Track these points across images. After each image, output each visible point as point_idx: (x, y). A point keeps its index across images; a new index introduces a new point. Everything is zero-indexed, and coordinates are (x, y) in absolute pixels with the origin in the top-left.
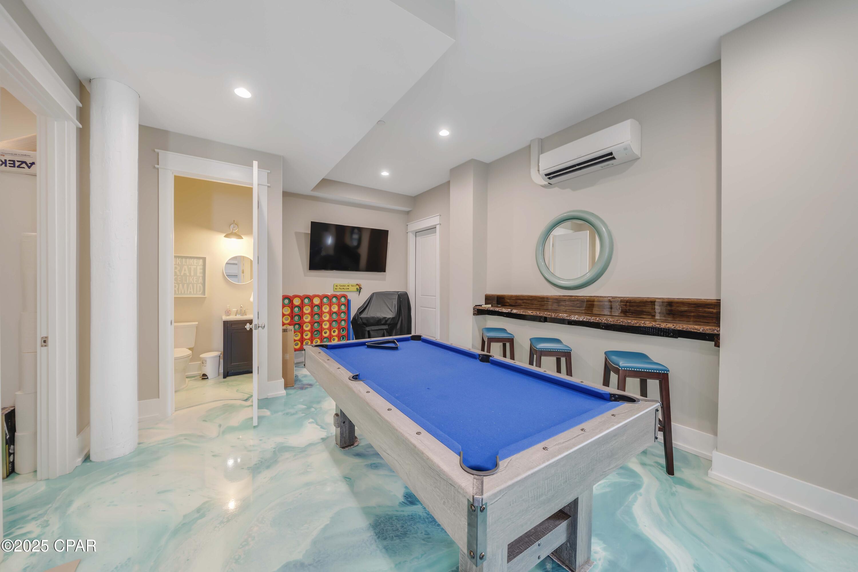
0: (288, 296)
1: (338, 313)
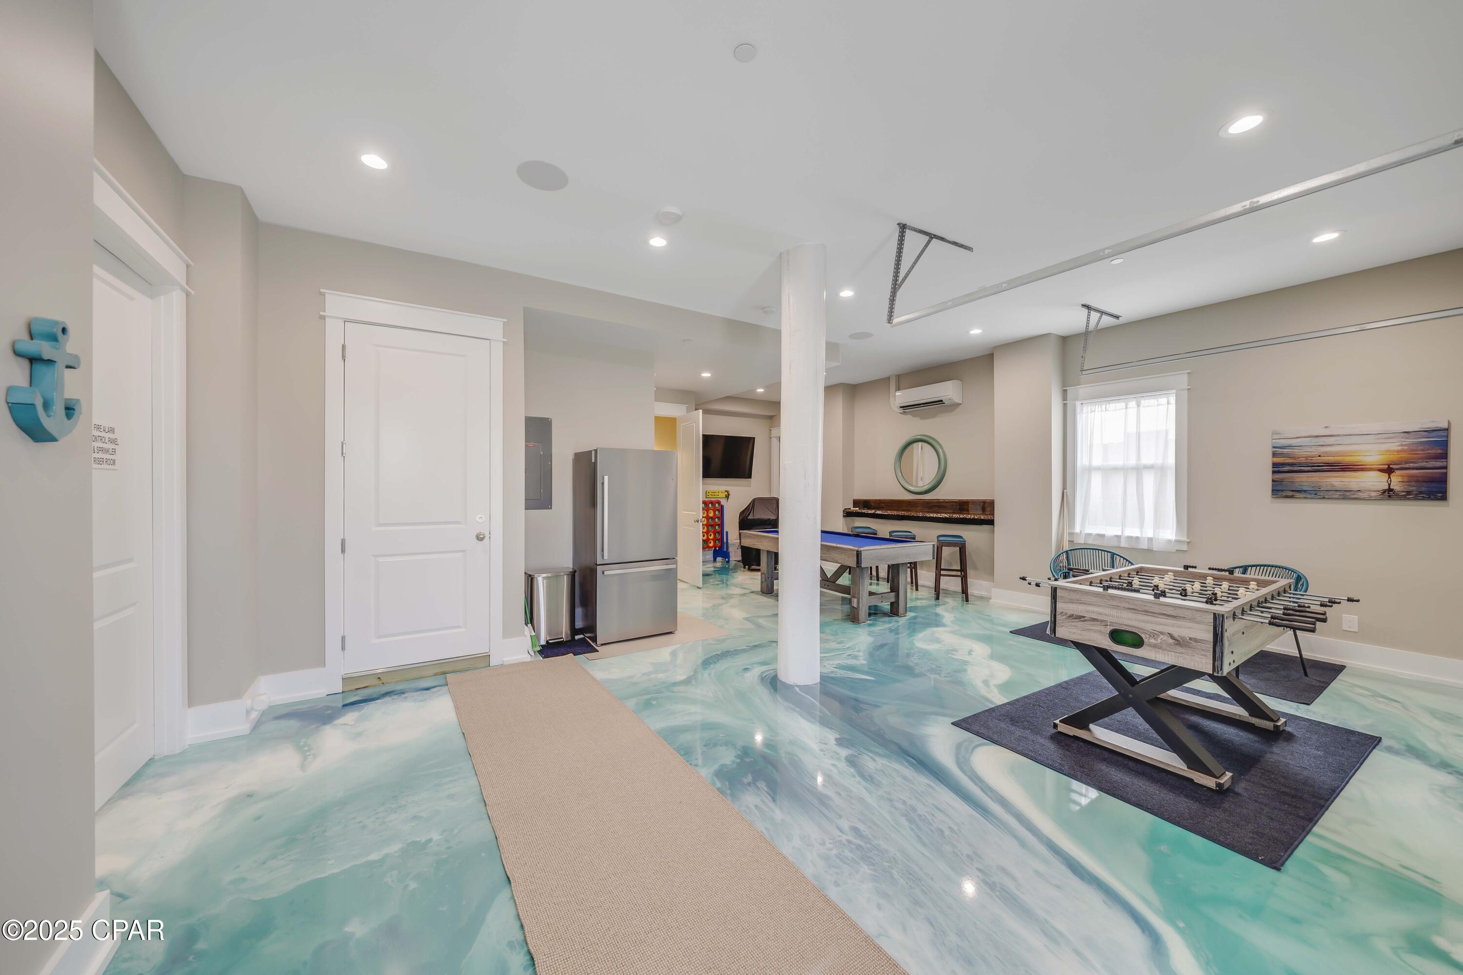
1: (713, 518)
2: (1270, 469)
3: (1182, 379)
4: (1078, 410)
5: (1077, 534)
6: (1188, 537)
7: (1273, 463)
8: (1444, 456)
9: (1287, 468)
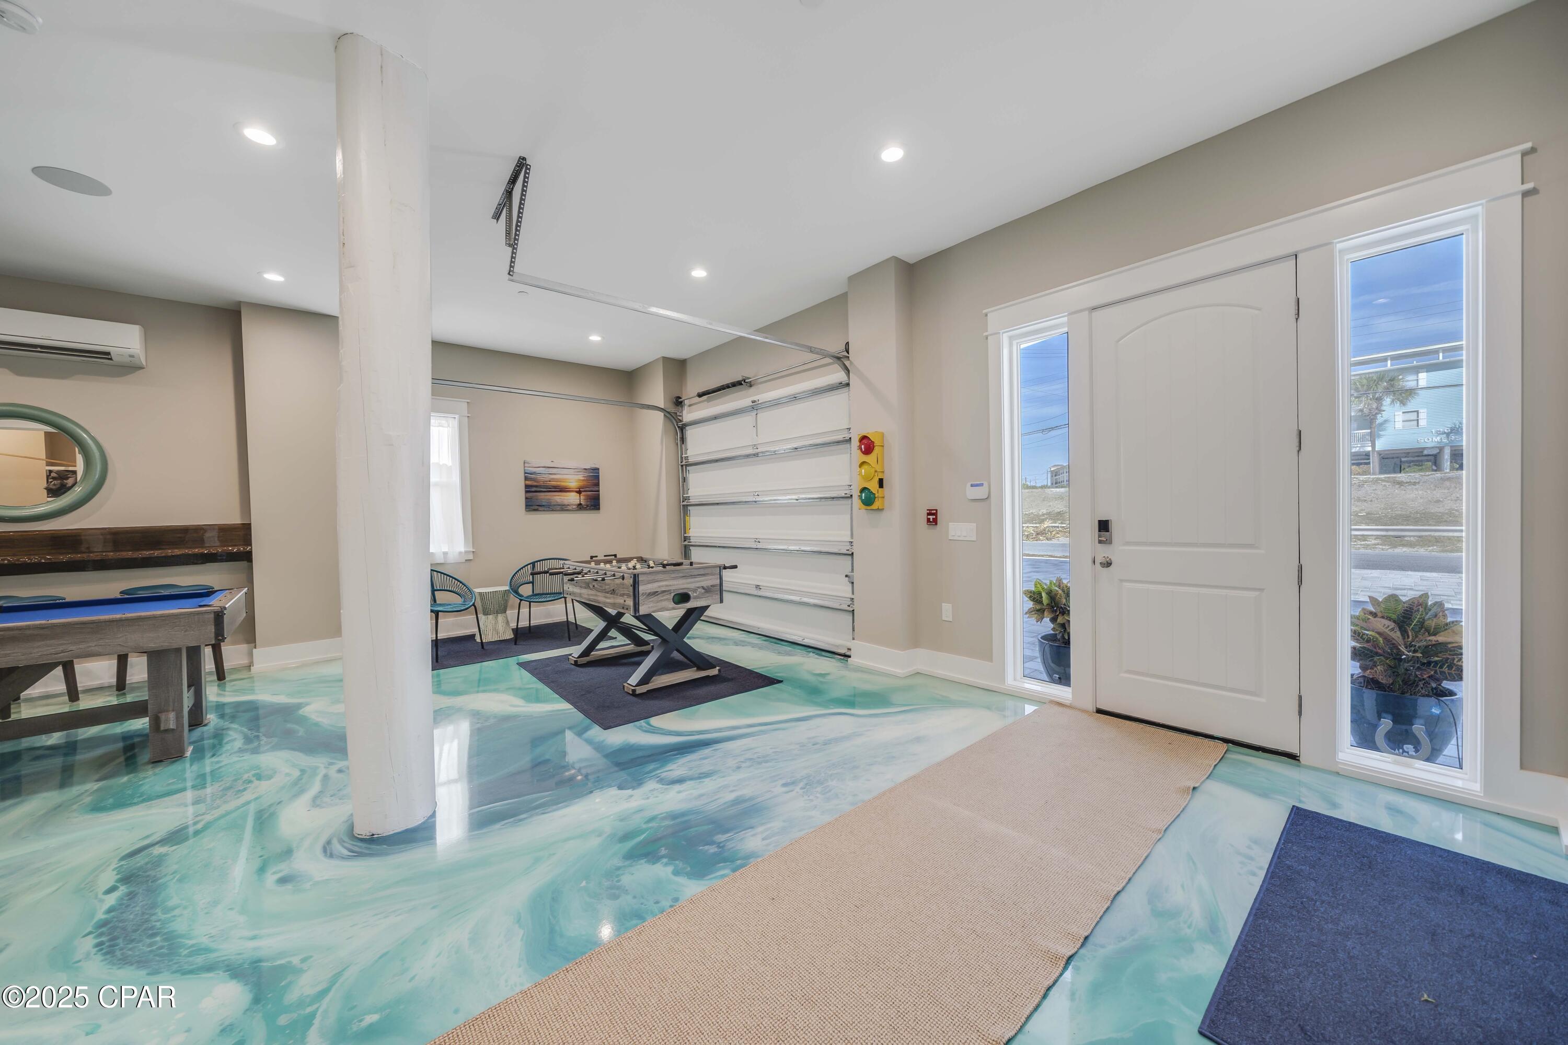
2: (523, 490)
3: (464, 407)
6: (473, 547)
7: (525, 486)
8: (598, 484)
9: (533, 489)
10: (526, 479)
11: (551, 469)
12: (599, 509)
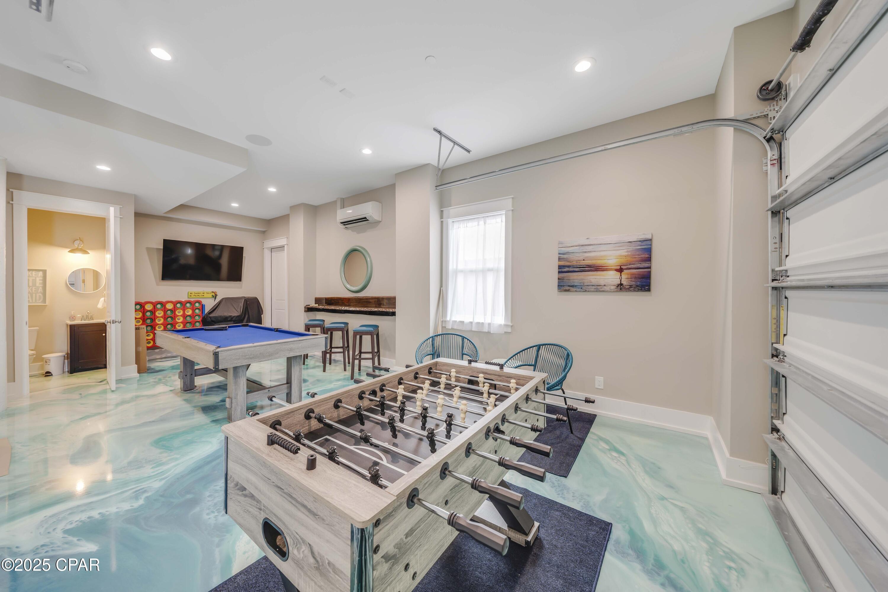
0: (140, 302)
1: (192, 316)
2: (557, 270)
3: (508, 203)
4: (450, 227)
5: (448, 321)
6: (512, 322)
7: (559, 266)
8: (649, 259)
9: (566, 269)
10: (560, 259)
11: (586, 247)
12: (649, 290)
